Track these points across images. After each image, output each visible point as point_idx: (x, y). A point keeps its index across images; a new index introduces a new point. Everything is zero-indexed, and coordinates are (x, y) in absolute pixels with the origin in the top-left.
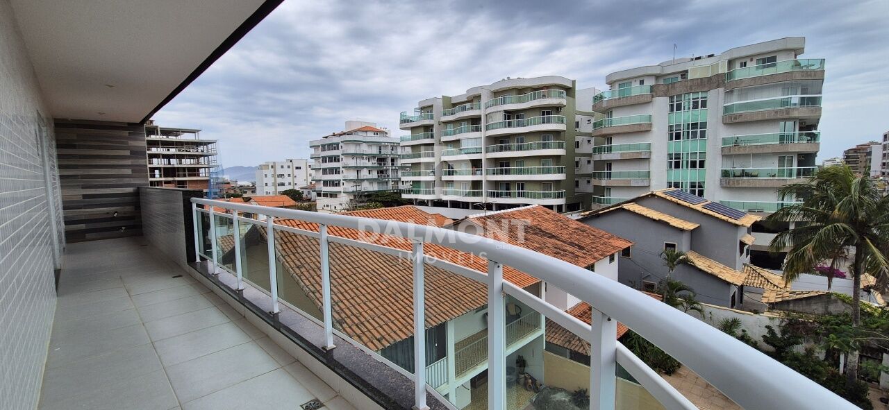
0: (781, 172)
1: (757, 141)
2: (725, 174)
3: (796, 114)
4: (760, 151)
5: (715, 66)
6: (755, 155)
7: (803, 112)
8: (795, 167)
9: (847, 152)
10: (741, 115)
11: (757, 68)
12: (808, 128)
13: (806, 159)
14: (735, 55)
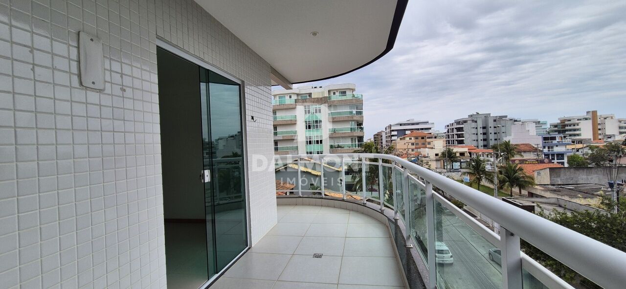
0: (352, 145)
1: (342, 130)
2: (331, 147)
3: (355, 118)
4: (344, 135)
5: (323, 93)
6: (342, 137)
7: (357, 118)
8: (357, 143)
9: (374, 135)
10: (335, 118)
11: (340, 96)
12: (360, 124)
13: (361, 139)
14: (331, 89)
